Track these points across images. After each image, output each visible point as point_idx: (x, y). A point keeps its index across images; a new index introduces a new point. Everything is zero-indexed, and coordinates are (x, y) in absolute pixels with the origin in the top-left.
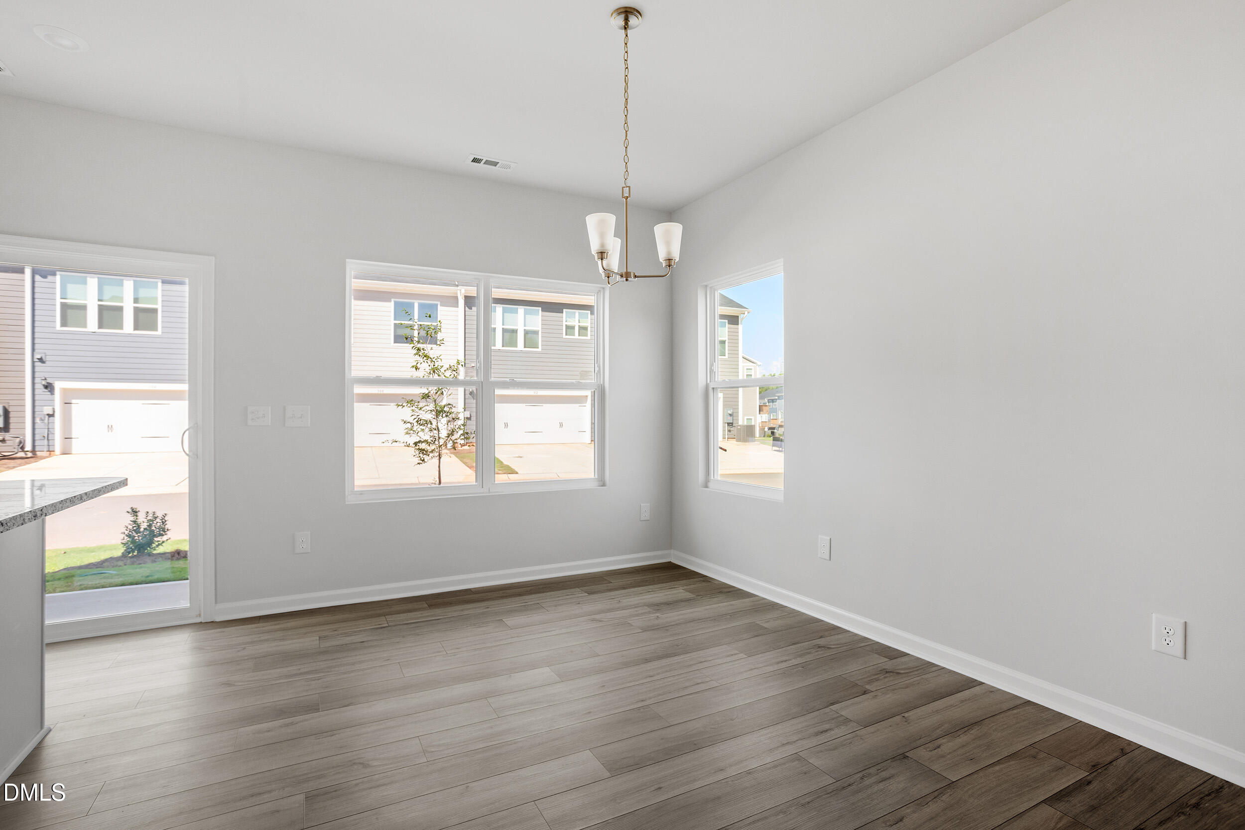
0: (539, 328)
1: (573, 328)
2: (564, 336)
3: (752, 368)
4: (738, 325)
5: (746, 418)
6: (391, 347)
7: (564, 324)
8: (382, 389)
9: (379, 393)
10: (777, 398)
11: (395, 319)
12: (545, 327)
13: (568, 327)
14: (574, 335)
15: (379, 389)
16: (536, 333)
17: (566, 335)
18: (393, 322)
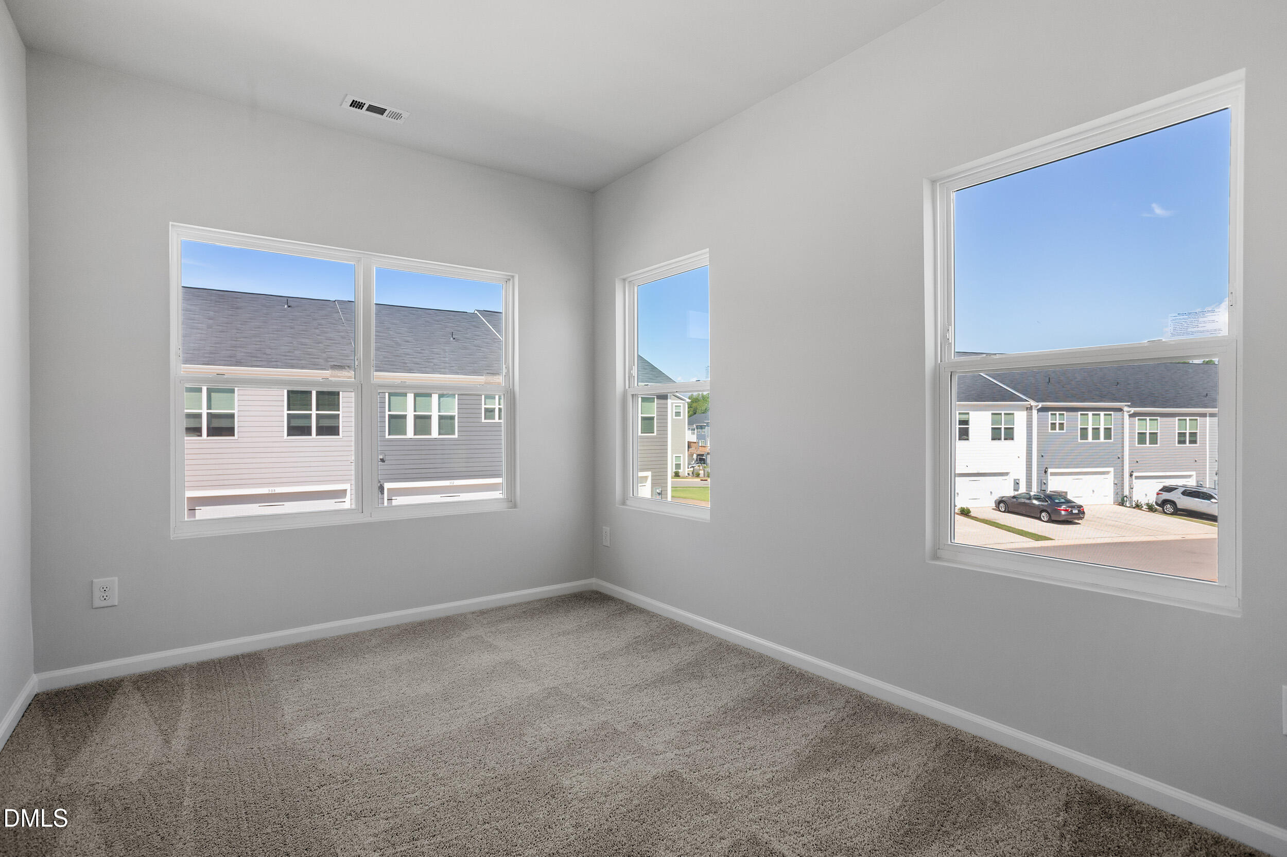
0: (455, 413)
1: (493, 410)
2: (483, 420)
3: (681, 405)
4: (667, 399)
5: (674, 455)
6: (285, 441)
7: (483, 407)
8: (273, 489)
9: (270, 492)
10: (705, 424)
11: (289, 409)
12: (461, 411)
13: (487, 410)
14: (494, 419)
15: (270, 489)
16: (452, 418)
17: (485, 419)
18: (286, 412)
